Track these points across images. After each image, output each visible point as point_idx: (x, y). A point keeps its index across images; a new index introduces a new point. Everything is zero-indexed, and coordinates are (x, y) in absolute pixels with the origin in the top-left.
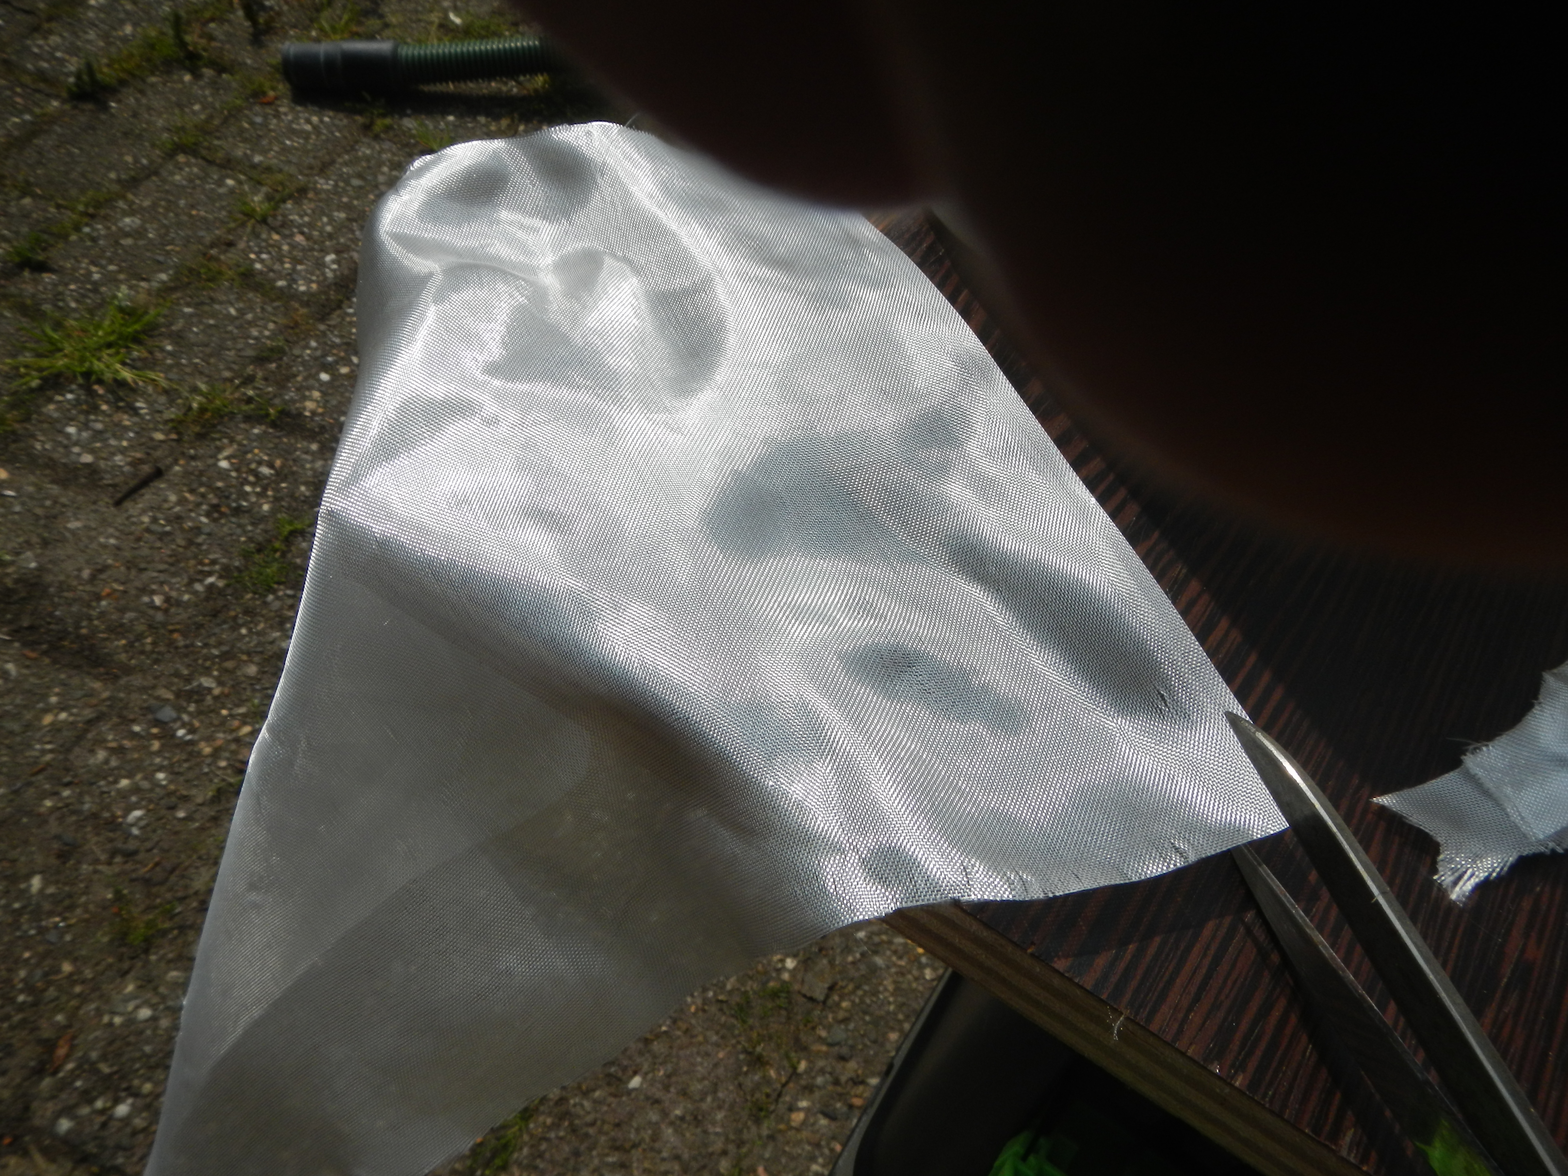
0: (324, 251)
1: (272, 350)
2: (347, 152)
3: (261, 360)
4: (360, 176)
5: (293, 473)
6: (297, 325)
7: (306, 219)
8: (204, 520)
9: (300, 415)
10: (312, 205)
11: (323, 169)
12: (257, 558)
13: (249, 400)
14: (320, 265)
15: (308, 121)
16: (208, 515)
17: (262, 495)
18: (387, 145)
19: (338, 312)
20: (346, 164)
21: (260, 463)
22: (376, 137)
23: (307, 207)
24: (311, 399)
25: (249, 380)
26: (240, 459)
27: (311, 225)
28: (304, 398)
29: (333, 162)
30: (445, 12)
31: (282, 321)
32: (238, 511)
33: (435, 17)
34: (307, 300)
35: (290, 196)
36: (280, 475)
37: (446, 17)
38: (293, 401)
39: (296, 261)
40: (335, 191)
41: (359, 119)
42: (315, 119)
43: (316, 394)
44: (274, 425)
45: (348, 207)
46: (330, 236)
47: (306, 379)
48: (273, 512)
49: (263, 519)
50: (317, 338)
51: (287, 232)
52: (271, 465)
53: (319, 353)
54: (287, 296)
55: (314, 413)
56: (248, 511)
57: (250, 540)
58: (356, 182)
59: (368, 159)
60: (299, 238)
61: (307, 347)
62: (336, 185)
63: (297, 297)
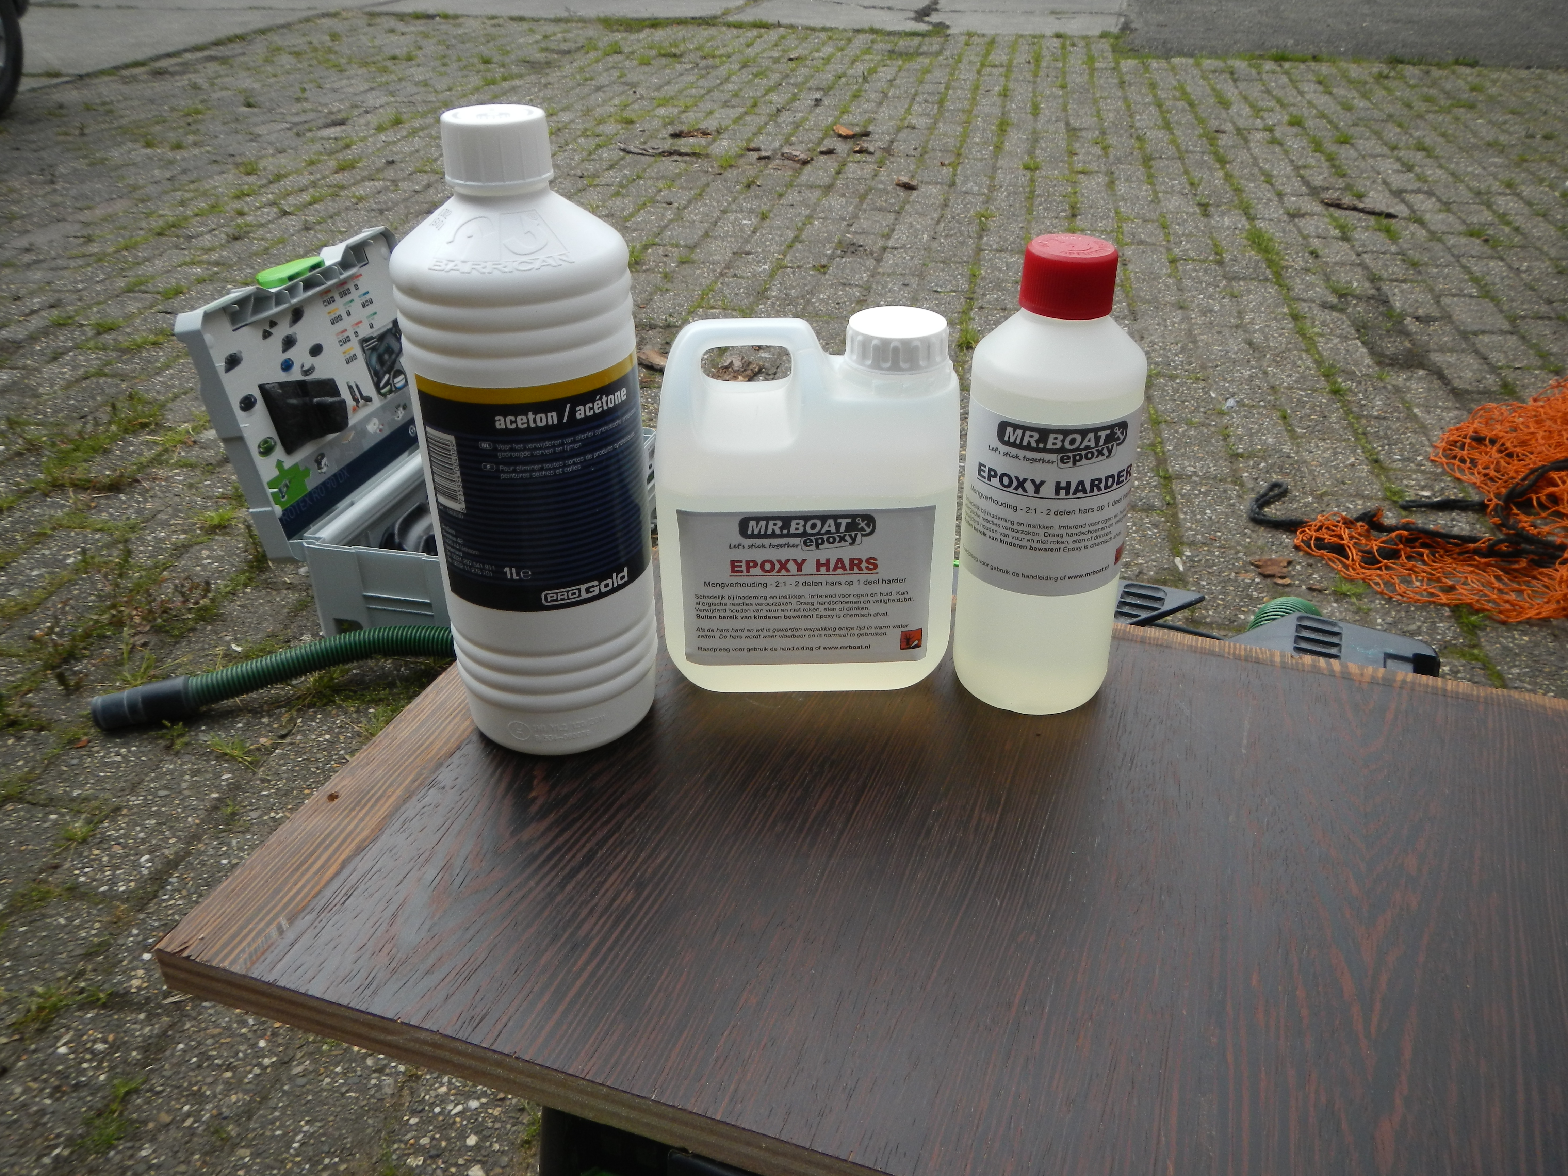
0: (140, 855)
1: (100, 944)
2: (153, 771)
3: (89, 956)
4: (165, 787)
5: (125, 1043)
6: (119, 919)
7: (122, 832)
8: (48, 1101)
9: (127, 992)
10: (126, 820)
11: (133, 789)
12: (97, 1122)
13: (82, 991)
14: (137, 866)
15: (118, 754)
16: (51, 1096)
17: (98, 1067)
18: (186, 758)
19: (155, 901)
20: (153, 781)
21: (95, 1041)
22: (177, 754)
23: (122, 822)
24: (135, 977)
25: (80, 974)
26: (78, 1045)
27: (126, 836)
28: (131, 978)
29: (142, 781)
30: (228, 643)
31: (106, 919)
32: (77, 1087)
33: (220, 650)
34: (126, 897)
35: (106, 817)
36: (114, 1047)
37: (229, 648)
38: (121, 983)
39: (115, 868)
40: (146, 804)
41: (163, 743)
42: (123, 751)
43: (140, 972)
44: (104, 1006)
45: (157, 814)
46: (143, 841)
47: (130, 962)
48: (110, 1079)
49: (100, 1088)
50: (138, 926)
51: (106, 846)
52: (104, 1041)
53: (140, 938)
54: (110, 897)
55: (139, 988)
56: (86, 1085)
57: (90, 1108)
58: (162, 793)
59: (171, 772)
60: (118, 849)
61: (130, 935)
62: (146, 799)
63: (118, 896)
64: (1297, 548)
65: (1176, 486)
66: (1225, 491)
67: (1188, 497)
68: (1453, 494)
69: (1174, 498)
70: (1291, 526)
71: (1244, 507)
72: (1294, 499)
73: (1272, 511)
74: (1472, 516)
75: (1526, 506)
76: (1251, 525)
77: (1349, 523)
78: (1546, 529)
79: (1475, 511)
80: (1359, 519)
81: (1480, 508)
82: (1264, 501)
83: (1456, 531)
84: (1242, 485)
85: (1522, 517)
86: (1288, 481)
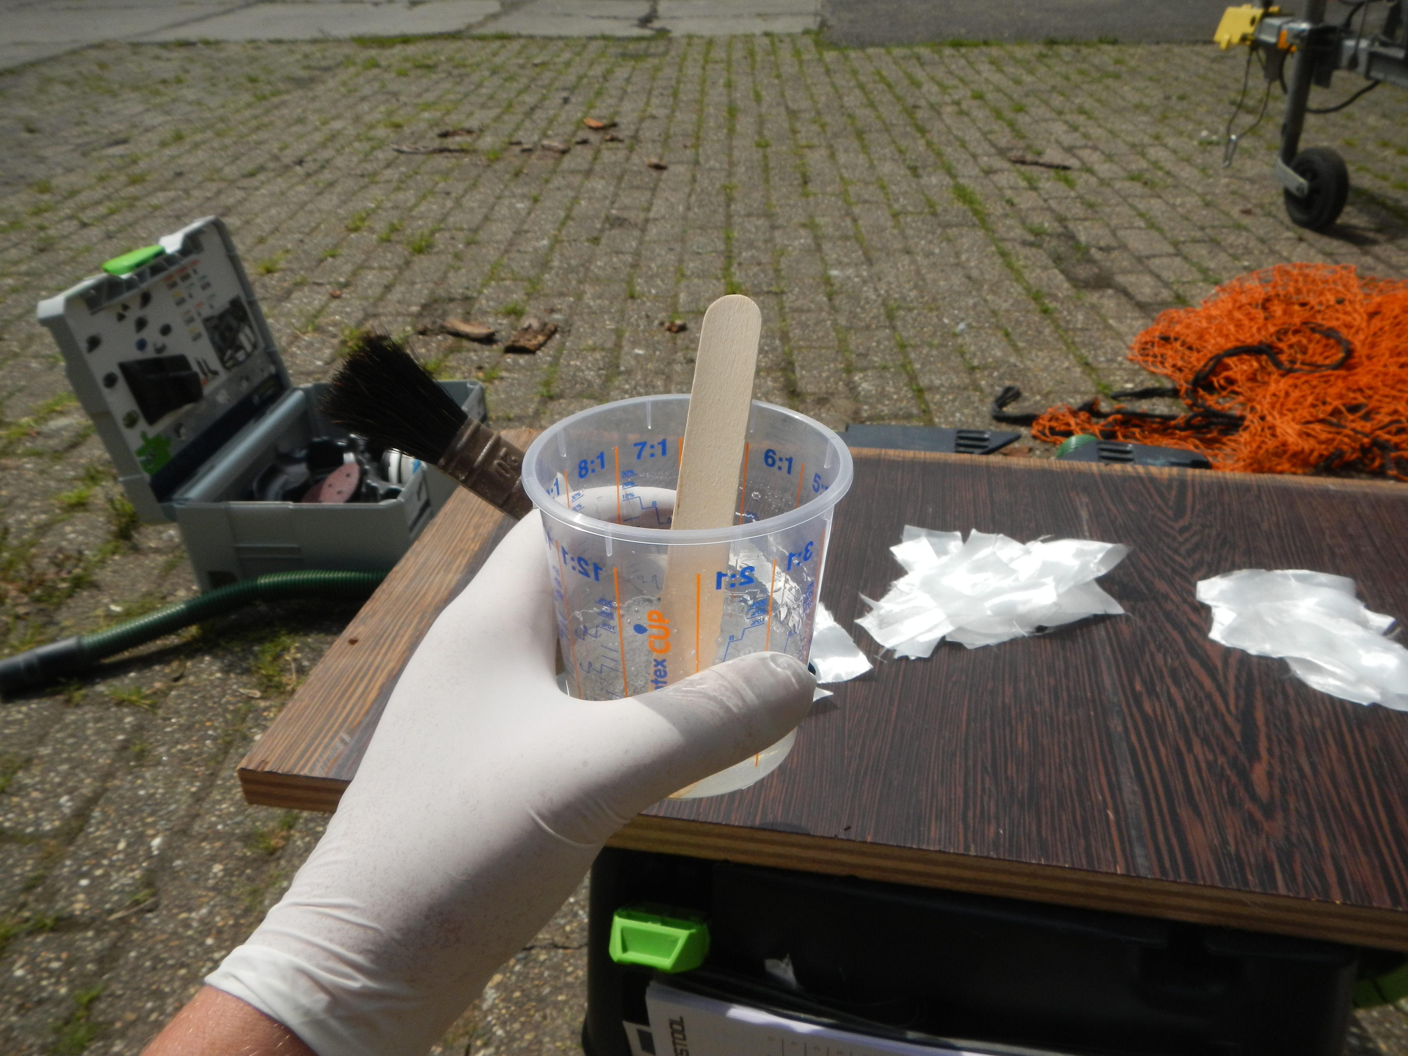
0: (59, 796)
1: (36, 878)
2: (56, 723)
3: (29, 888)
4: (72, 736)
5: (78, 959)
6: (50, 854)
7: (37, 779)
8: (14, 1019)
9: (72, 916)
10: (39, 768)
11: (41, 740)
12: (67, 1029)
13: (27, 920)
14: (58, 807)
15: (19, 712)
16: (16, 1012)
17: (58, 983)
18: (87, 708)
19: (82, 834)
20: (58, 731)
21: (50, 961)
22: (78, 706)
23: (36, 770)
24: (77, 901)
25: (23, 906)
26: (33, 965)
27: (43, 782)
28: (72, 903)
29: (47, 734)
30: (106, 605)
31: (37, 855)
32: (40, 1002)
33: (100, 612)
34: (55, 834)
35: (20, 768)
36: (68, 963)
37: (109, 610)
38: (63, 908)
39: (37, 811)
40: (57, 752)
41: (61, 698)
42: (24, 709)
43: (81, 897)
44: (53, 930)
45: (68, 760)
46: (60, 785)
47: (70, 888)
48: (71, 991)
49: (63, 999)
50: (69, 857)
51: (23, 793)
52: (58, 959)
53: (74, 867)
54: (37, 837)
55: (83, 911)
56: (49, 999)
57: (57, 1019)
58: (70, 741)
59: (74, 722)
60: (35, 795)
61: (64, 866)
62: (55, 749)
63: (46, 834)
64: (1035, 437)
65: (928, 396)
66: (969, 397)
67: (940, 405)
68: (1150, 383)
69: (927, 406)
70: (1027, 420)
71: (987, 407)
72: (1026, 399)
73: (1010, 409)
74: (1168, 401)
75: (1210, 389)
76: (994, 422)
77: (1074, 413)
78: (1227, 405)
79: (1170, 396)
80: (1081, 409)
81: (1175, 393)
82: (1002, 401)
83: (1157, 412)
84: (982, 391)
85: (1207, 396)
86: (1018, 385)
